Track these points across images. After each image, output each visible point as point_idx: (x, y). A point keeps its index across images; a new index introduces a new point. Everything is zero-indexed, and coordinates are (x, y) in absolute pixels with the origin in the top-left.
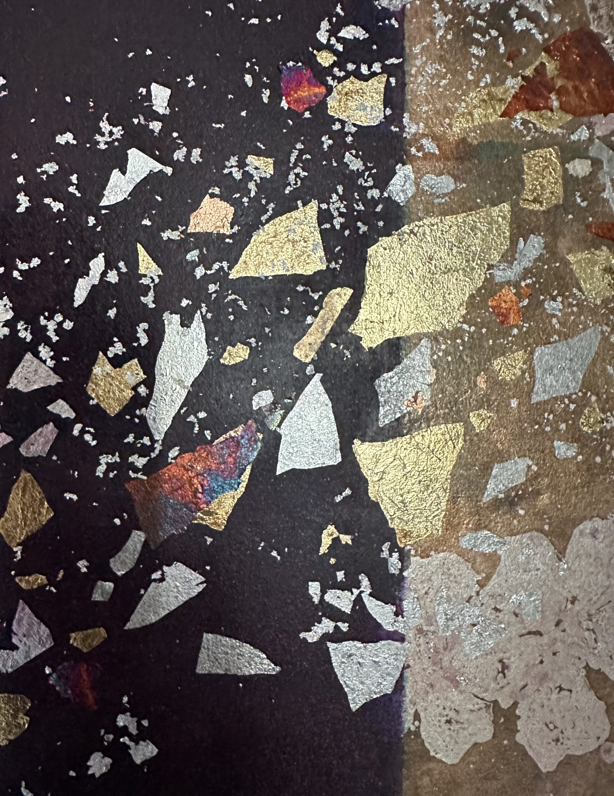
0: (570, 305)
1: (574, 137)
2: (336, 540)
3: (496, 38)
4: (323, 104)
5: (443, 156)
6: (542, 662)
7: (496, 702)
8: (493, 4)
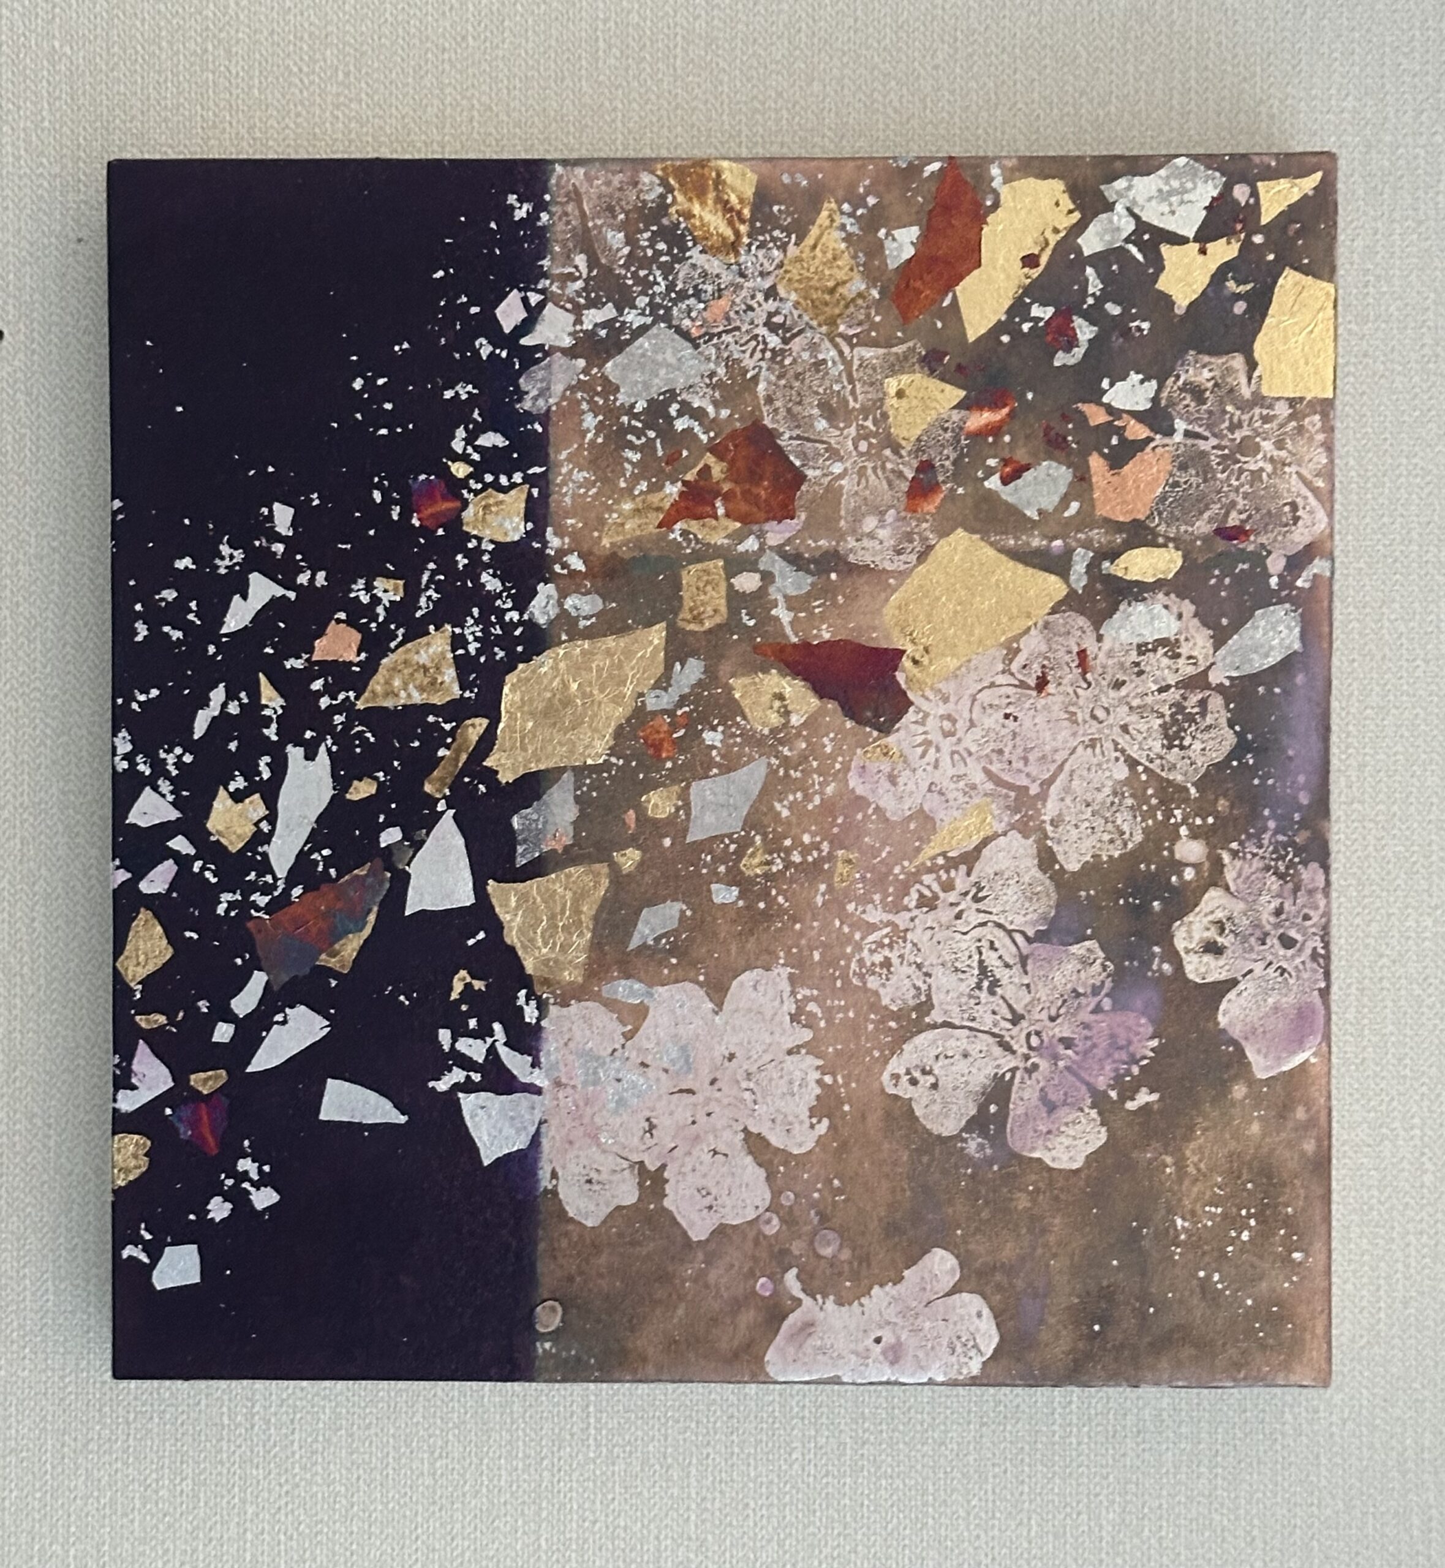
0: (734, 735)
1: (741, 548)
2: (468, 986)
3: (654, 440)
4: (459, 521)
5: (589, 574)
6: (693, 1123)
7: (641, 1163)
8: (651, 402)
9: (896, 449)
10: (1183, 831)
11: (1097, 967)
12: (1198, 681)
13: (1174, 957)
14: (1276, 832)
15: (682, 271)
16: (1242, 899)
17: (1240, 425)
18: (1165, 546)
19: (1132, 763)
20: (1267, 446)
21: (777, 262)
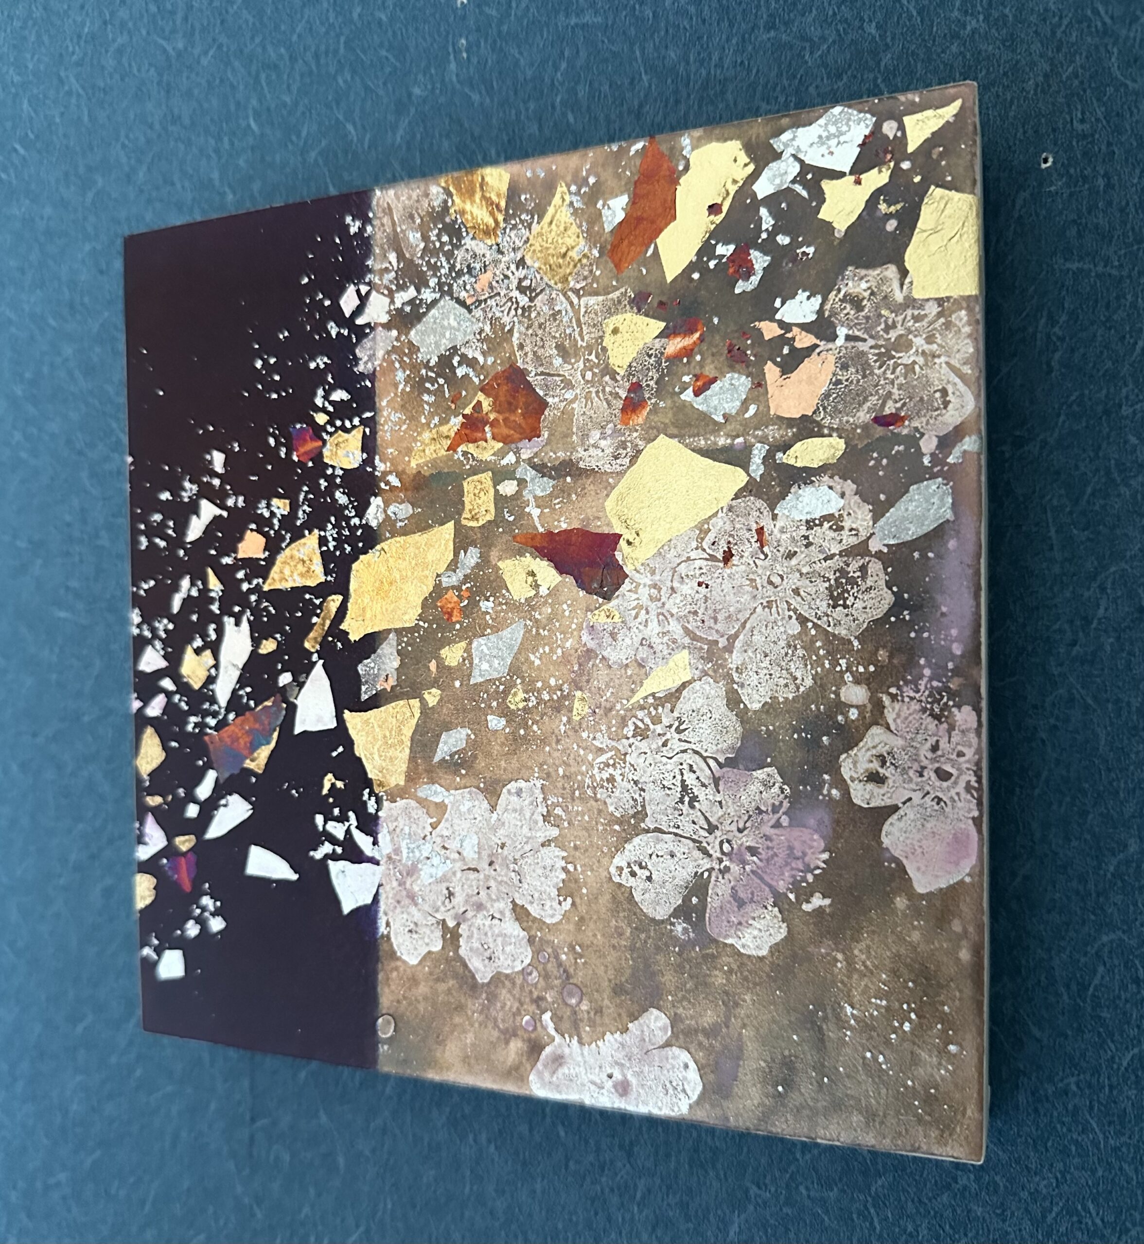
0: (500, 604)
2: (333, 785)
3: (443, 385)
4: (320, 455)
5: (404, 488)
6: (478, 893)
7: (444, 921)
8: (440, 357)
9: (613, 375)
10: (848, 677)
11: (776, 790)
12: (861, 549)
13: (841, 783)
14: (931, 679)
15: (459, 254)
16: (901, 736)
17: (894, 326)
18: (830, 436)
19: (803, 620)
20: (919, 342)
21: (524, 238)
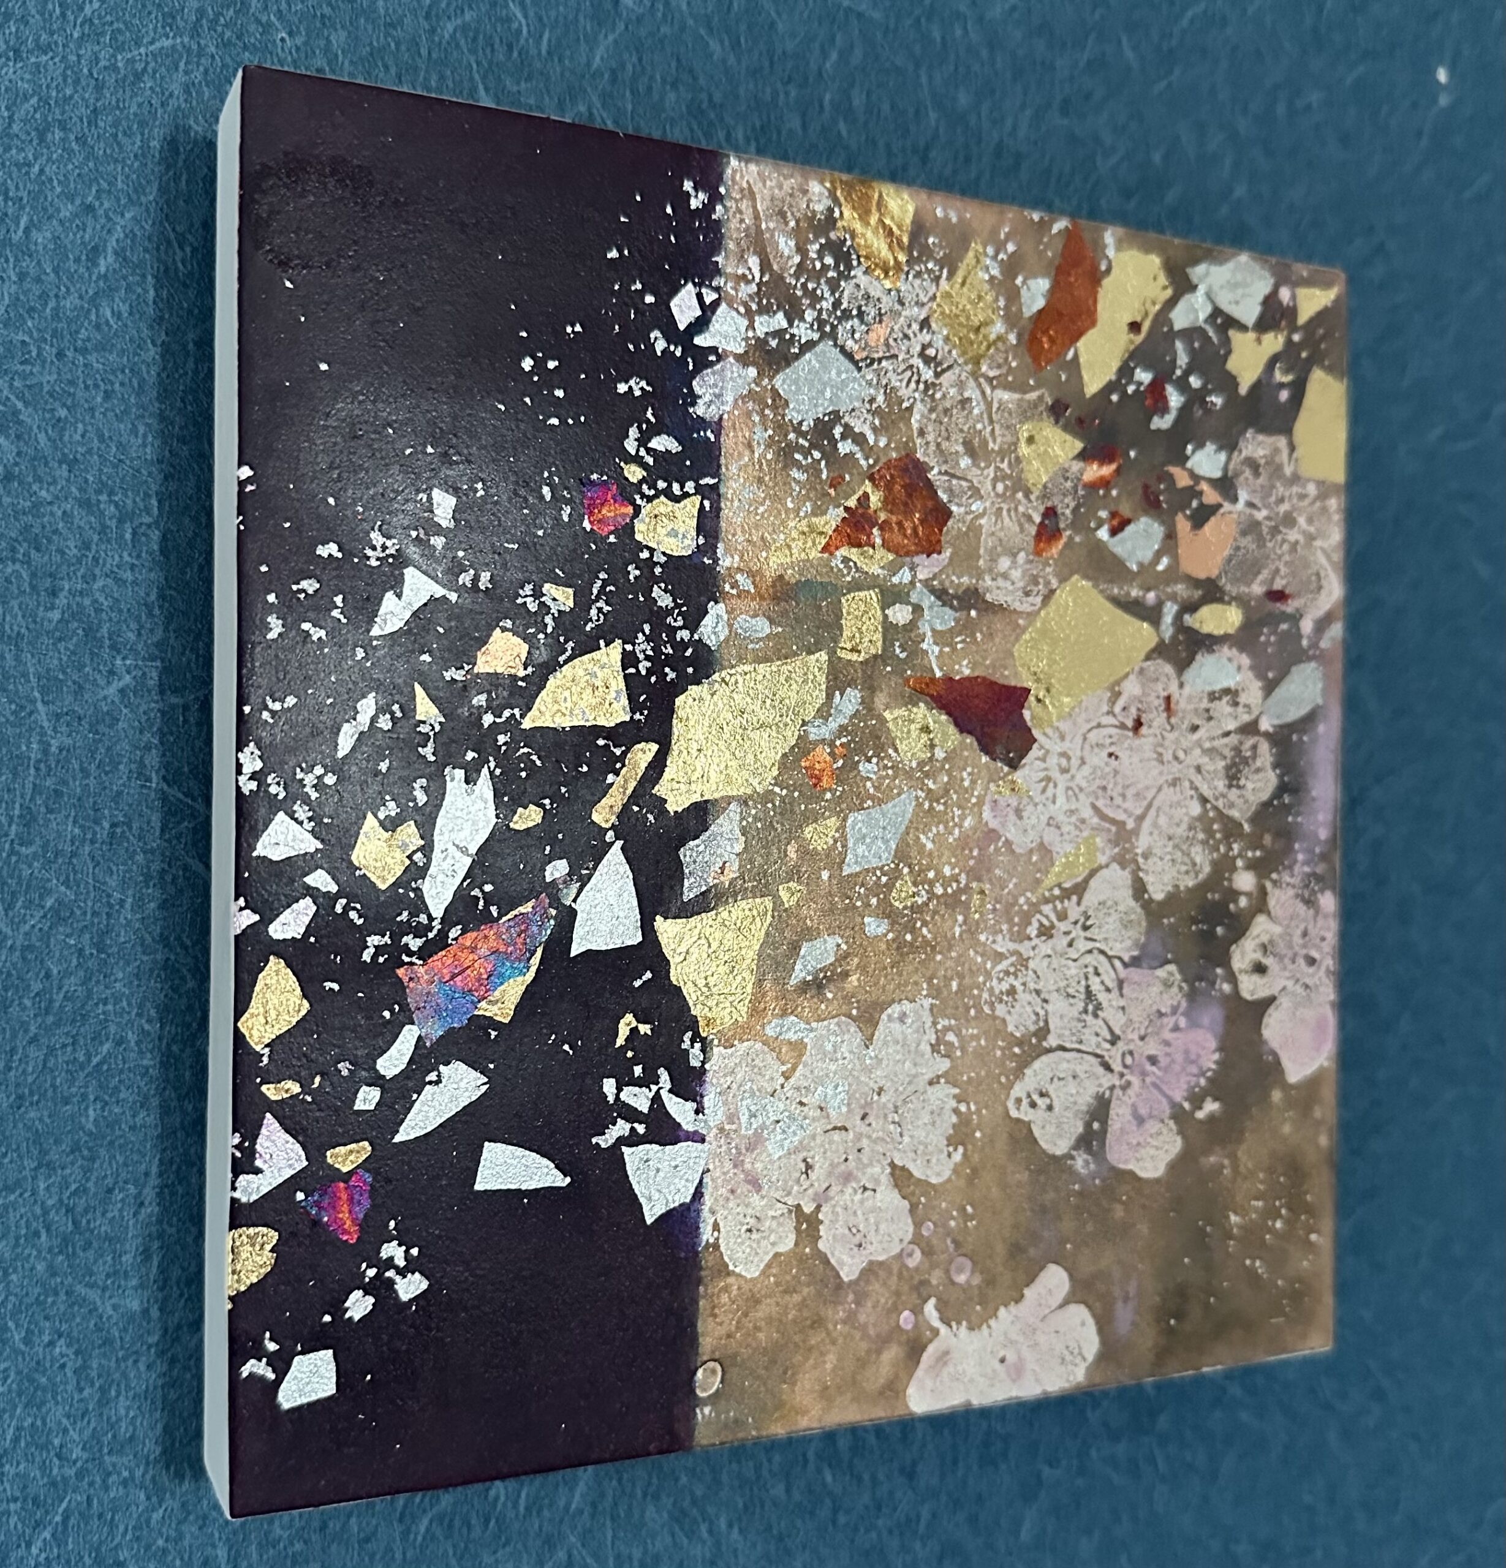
0: (886, 767)
1: (895, 580)
2: (634, 1031)
3: (819, 461)
4: (629, 529)
5: (758, 595)
6: (846, 1160)
8: (817, 421)
9: (1026, 493)
10: (1239, 863)
11: (1175, 988)
12: (1251, 728)
13: (1231, 976)
14: (1303, 864)
15: (847, 289)
16: (1279, 924)
17: (1282, 500)
18: (1229, 603)
20: (1302, 521)
21: (930, 294)
